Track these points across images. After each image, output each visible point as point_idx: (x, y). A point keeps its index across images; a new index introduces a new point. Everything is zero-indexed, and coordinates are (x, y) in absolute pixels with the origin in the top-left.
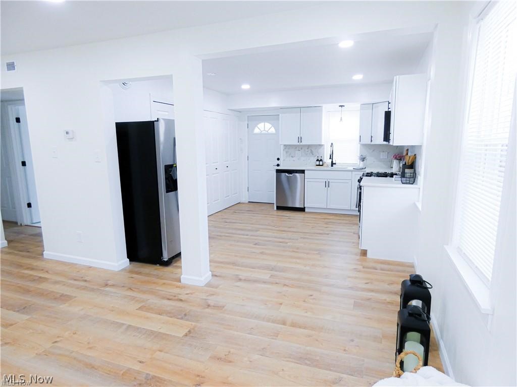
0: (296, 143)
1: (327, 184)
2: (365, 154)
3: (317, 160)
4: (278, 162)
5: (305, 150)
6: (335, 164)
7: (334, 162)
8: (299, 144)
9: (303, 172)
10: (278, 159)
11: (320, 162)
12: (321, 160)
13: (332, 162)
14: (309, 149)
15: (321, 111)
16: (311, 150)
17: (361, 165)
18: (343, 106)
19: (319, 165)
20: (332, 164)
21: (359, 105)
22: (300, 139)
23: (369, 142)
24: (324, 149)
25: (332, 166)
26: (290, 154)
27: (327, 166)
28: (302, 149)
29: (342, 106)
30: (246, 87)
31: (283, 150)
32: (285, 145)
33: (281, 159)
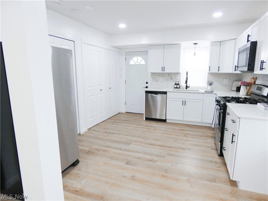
0: (160, 71)
1: (184, 103)
2: (212, 80)
3: (176, 84)
4: (147, 85)
5: (166, 77)
6: (189, 87)
7: (188, 86)
8: (162, 72)
9: (165, 93)
10: (147, 83)
11: (177, 85)
12: (178, 84)
13: (187, 85)
14: (170, 76)
15: (180, 47)
16: (171, 76)
17: (209, 88)
18: (197, 44)
19: (177, 88)
20: (187, 87)
21: (210, 43)
22: (163, 69)
23: (217, 71)
24: (180, 75)
25: (186, 88)
26: (155, 80)
27: (183, 88)
28: (164, 76)
29: (195, 44)
30: (122, 26)
31: (151, 76)
32: (152, 73)
33: (149, 83)
